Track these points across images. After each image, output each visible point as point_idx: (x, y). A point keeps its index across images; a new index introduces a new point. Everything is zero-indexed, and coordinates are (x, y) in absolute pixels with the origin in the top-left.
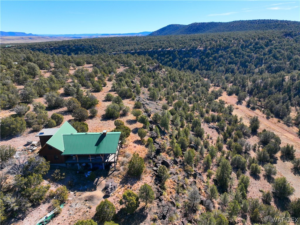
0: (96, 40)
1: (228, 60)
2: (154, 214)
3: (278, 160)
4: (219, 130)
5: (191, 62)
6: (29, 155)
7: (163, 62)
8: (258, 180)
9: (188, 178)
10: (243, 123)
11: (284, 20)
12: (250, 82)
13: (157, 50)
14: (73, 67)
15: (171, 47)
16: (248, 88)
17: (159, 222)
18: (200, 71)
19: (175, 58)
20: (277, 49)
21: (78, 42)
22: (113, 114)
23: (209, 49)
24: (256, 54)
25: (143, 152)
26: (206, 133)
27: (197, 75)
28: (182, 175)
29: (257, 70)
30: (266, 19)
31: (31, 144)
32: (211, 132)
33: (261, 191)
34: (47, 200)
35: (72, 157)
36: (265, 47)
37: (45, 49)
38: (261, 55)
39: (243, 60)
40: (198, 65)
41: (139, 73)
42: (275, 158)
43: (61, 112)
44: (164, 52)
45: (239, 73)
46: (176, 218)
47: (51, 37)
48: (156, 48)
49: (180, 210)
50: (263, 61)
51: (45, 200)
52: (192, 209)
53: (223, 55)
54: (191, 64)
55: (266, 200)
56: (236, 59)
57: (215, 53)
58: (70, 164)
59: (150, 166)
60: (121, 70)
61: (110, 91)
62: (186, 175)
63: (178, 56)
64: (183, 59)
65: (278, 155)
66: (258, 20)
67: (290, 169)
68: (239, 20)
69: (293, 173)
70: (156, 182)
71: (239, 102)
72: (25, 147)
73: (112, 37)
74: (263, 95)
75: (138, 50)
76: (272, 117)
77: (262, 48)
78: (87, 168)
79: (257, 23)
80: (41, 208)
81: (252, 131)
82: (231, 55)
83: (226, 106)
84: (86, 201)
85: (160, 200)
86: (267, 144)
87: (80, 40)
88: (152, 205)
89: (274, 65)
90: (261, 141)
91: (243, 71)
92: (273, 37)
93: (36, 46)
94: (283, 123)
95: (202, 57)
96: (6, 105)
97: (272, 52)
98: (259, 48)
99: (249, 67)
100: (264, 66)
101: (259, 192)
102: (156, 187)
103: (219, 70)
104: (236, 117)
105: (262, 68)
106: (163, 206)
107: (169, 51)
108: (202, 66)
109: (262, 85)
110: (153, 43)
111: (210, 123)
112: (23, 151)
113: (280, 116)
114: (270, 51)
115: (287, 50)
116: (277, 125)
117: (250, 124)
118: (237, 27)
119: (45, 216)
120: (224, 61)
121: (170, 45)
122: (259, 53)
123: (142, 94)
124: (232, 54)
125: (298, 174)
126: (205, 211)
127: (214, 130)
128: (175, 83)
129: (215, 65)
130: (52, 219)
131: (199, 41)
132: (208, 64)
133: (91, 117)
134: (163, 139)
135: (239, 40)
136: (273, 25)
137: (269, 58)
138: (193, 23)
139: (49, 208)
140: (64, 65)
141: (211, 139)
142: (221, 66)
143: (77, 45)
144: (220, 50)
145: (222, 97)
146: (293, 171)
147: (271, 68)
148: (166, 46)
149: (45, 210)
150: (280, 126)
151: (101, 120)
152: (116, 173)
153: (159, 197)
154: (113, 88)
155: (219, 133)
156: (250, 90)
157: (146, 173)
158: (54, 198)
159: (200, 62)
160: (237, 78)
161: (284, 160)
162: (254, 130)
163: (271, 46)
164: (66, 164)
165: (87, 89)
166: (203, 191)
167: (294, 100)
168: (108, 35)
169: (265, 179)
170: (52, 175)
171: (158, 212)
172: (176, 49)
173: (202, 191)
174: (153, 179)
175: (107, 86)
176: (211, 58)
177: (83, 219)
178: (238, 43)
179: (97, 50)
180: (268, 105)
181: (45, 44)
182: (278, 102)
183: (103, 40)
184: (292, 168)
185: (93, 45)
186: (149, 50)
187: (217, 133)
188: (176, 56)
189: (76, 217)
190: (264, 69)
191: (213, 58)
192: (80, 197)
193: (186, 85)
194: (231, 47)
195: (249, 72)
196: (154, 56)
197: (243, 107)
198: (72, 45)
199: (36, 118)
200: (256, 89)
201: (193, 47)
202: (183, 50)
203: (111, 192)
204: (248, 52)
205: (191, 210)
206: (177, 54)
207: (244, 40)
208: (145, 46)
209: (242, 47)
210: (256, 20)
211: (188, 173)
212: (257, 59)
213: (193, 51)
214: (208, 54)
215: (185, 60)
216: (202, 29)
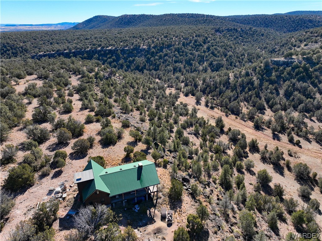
0: (10, 37)
1: (173, 59)
2: (212, 228)
3: (248, 153)
4: (196, 135)
5: (138, 62)
8: (244, 175)
9: (206, 189)
10: (211, 124)
11: (209, 15)
12: (200, 81)
13: (96, 49)
14: (16, 81)
15: (112, 46)
16: (200, 87)
18: (149, 72)
20: (214, 46)
23: (153, 48)
24: (197, 51)
25: (167, 174)
28: (201, 187)
29: (201, 67)
32: (192, 138)
33: (250, 184)
36: (204, 45)
38: (201, 52)
39: (187, 58)
40: (145, 64)
42: (246, 152)
44: (105, 52)
45: (186, 72)
48: (95, 47)
50: (205, 59)
53: (168, 53)
54: (138, 64)
55: (257, 190)
56: (181, 57)
57: (160, 52)
58: (115, 203)
62: (203, 186)
63: (121, 56)
64: (128, 59)
65: (247, 150)
66: (187, 13)
67: (259, 159)
68: (170, 13)
69: (262, 163)
71: (198, 103)
74: (215, 93)
75: (72, 50)
76: (230, 114)
77: (201, 45)
79: (186, 17)
81: (220, 130)
82: (175, 53)
84: (155, 234)
89: (215, 63)
90: (230, 139)
91: (189, 69)
92: (208, 35)
94: (240, 119)
95: (147, 56)
99: (193, 65)
100: (207, 63)
103: (167, 69)
104: (203, 118)
105: (205, 66)
107: (111, 50)
108: (149, 66)
109: (212, 83)
110: (88, 41)
111: (187, 129)
114: (208, 48)
115: (222, 47)
116: (236, 121)
117: (216, 124)
118: (170, 21)
120: (170, 59)
121: (110, 44)
122: (200, 50)
124: (177, 53)
127: (193, 135)
129: (162, 64)
131: (140, 38)
132: (155, 64)
135: (179, 37)
136: (202, 20)
137: (209, 55)
140: (5, 81)
142: (168, 65)
144: (164, 48)
145: (180, 98)
146: (262, 161)
147: (213, 66)
148: (105, 44)
150: (238, 122)
151: (103, 148)
155: (198, 138)
156: (202, 90)
159: (147, 62)
161: (252, 152)
163: (209, 44)
167: (242, 96)
169: (247, 173)
171: (214, 225)
172: (117, 48)
173: (220, 197)
174: (190, 198)
176: (156, 57)
178: (179, 41)
179: (15, 49)
185: (8, 44)
186: (86, 50)
187: (196, 138)
188: (119, 56)
190: (207, 66)
191: (159, 57)
192: (146, 232)
194: (174, 45)
195: (195, 71)
196: (95, 57)
197: (203, 107)
199: (36, 159)
200: (208, 88)
201: (136, 46)
202: (125, 48)
204: (190, 50)
206: (120, 53)
207: (184, 37)
209: (184, 45)
210: (185, 14)
212: (199, 56)
213: (137, 49)
214: (153, 52)
215: (130, 60)
216: (134, 22)
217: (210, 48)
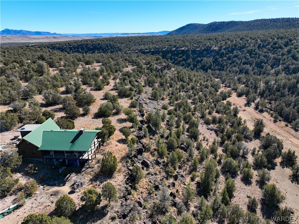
0: (113, 40)
1: (243, 61)
2: (114, 212)
3: (277, 165)
4: (218, 132)
5: (204, 62)
6: (12, 149)
7: (176, 62)
8: (249, 186)
9: (167, 179)
10: (246, 126)
12: (263, 84)
13: (171, 49)
14: (82, 65)
15: (186, 47)
16: (260, 90)
17: (117, 221)
18: (213, 72)
19: (188, 57)
20: (297, 49)
21: (95, 42)
22: (104, 113)
23: (224, 49)
24: (273, 54)
25: (124, 151)
26: (203, 135)
27: (208, 75)
28: (162, 176)
29: (273, 71)
30: (291, 17)
31: (17, 138)
32: (209, 134)
33: (248, 197)
34: (15, 193)
35: (50, 153)
36: (284, 47)
37: (65, 48)
38: (278, 55)
39: (259, 60)
40: (211, 65)
41: (146, 72)
42: (274, 164)
43: (56, 109)
44: (178, 52)
45: (253, 74)
46: (138, 218)
47: (74, 36)
48: (170, 47)
49: (146, 210)
50: (281, 62)
51: (12, 192)
52: (161, 210)
53: (238, 55)
54: (204, 64)
55: (252, 206)
56: (252, 59)
57: (230, 54)
58: (47, 159)
59: (127, 165)
60: (129, 69)
61: (112, 90)
62: (166, 176)
63: (191, 56)
64: (196, 59)
65: (278, 160)
66: (282, 18)
67: (288, 175)
69: (290, 180)
70: (127, 181)
71: (248, 104)
72: (11, 141)
73: (129, 37)
74: (274, 97)
75: (152, 49)
76: (280, 121)
77: (281, 47)
78: (63, 164)
79: (280, 21)
80: (6, 200)
81: (255, 134)
82: (246, 55)
83: (232, 107)
84: (52, 195)
85: (126, 200)
86: (267, 149)
87: (97, 40)
88: (116, 204)
89: (292, 66)
90: (262, 146)
91: (258, 72)
92: (294, 37)
93: (57, 45)
94: (290, 127)
95: (216, 57)
96: (6, 101)
97: (292, 52)
98: (277, 48)
99: (264, 68)
100: (282, 66)
101: (246, 198)
102: (126, 186)
103: (232, 70)
104: (240, 119)
105: (278, 69)
106: (126, 205)
107: (183, 50)
108: (215, 66)
109: (275, 86)
110: (168, 43)
111: (210, 125)
112: (8, 145)
113: (290, 120)
114: (289, 52)
116: (284, 129)
117: (254, 127)
118: (259, 26)
119: (8, 207)
120: (238, 61)
121: (185, 45)
122: (277, 53)
123: (144, 93)
124: (248, 54)
125: (296, 182)
126: (176, 213)
127: (213, 132)
128: (182, 83)
129: (228, 65)
130: (13, 211)
131: (214, 40)
132: (222, 64)
133: (83, 115)
134: (151, 139)
135: (256, 40)
137: (288, 58)
138: (213, 22)
139: (14, 200)
140: (73, 64)
141: (207, 141)
142: (235, 66)
143: (95, 44)
144: (235, 50)
145: (231, 98)
146: (291, 178)
147: (289, 69)
148: (180, 46)
149: (10, 201)
150: (287, 130)
151: (93, 118)
152: (89, 170)
153: (125, 196)
154: (115, 87)
155: (217, 135)
156: (261, 92)
157: (120, 172)
158: (23, 190)
159: (214, 62)
160: (250, 79)
161: (283, 166)
162: (257, 134)
163: (290, 46)
164: (43, 159)
165: (89, 87)
166: (181, 193)
168: (128, 34)
169: (257, 185)
170: (26, 169)
171: (119, 211)
172: (190, 49)
173: (179, 193)
174: (125, 178)
175: (110, 84)
176: (225, 58)
177: (43, 213)
178: (254, 43)
179: (113, 49)
180: (278, 108)
181: (65, 43)
182: (288, 105)
183: (120, 39)
184: (290, 174)
185: (110, 44)
186: (163, 50)
187: (216, 135)
188: (189, 55)
189: (36, 211)
190: (281, 70)
191: (227, 58)
192: (47, 191)
193: (194, 85)
194: (247, 47)
195: (264, 73)
196: (168, 56)
197: (251, 109)
198: (90, 44)
199: (30, 114)
200: (268, 91)
201: (208, 47)
202: (197, 49)
203: (77, 189)
204: (265, 52)
205: (159, 212)
206: (190, 54)
207: (262, 40)
208: (160, 45)
209: (259, 47)
210: (279, 19)
211: (169, 174)
212: (274, 59)
213: (207, 50)
214: (223, 53)
215: (198, 59)
216: (222, 28)
217: (291, 51)
